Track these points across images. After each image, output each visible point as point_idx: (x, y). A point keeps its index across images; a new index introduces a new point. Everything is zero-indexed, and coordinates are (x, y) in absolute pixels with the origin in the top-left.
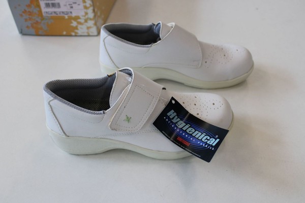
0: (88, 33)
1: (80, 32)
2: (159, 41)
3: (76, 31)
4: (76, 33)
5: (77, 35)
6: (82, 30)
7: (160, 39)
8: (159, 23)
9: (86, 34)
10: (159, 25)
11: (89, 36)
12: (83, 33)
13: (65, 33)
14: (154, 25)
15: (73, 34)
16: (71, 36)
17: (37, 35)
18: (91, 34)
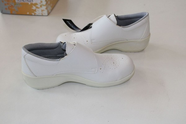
0: (42, 14)
1: (37, 13)
2: (66, 56)
3: (35, 12)
4: (35, 13)
5: (36, 15)
6: (38, 12)
7: (66, 55)
8: (65, 42)
9: (41, 15)
10: (65, 44)
11: (42, 15)
12: (39, 13)
13: (28, 13)
14: (62, 43)
15: (33, 14)
16: (32, 15)
17: (12, 14)
18: (44, 15)
